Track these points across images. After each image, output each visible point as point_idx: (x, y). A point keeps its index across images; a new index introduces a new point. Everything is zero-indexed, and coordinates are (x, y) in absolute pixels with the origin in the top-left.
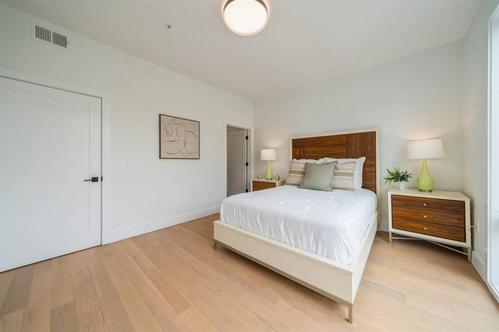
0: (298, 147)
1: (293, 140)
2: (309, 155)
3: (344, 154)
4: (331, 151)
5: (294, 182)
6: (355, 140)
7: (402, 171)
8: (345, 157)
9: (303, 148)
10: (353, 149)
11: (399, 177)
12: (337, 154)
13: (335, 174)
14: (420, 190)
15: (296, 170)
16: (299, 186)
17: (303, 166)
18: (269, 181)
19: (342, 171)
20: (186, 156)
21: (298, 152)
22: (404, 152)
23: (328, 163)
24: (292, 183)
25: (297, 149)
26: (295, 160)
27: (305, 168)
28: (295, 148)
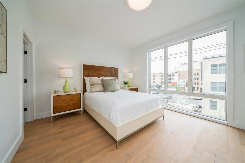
1: (84, 65)
2: (94, 75)
3: (109, 75)
4: (104, 74)
7: (126, 81)
9: (90, 71)
10: (112, 74)
11: (126, 83)
12: (107, 75)
15: (97, 83)
17: (100, 81)
21: (87, 73)
22: (125, 75)
23: (112, 79)
24: (96, 91)
25: (86, 71)
26: (85, 77)
27: (102, 82)
28: (86, 70)
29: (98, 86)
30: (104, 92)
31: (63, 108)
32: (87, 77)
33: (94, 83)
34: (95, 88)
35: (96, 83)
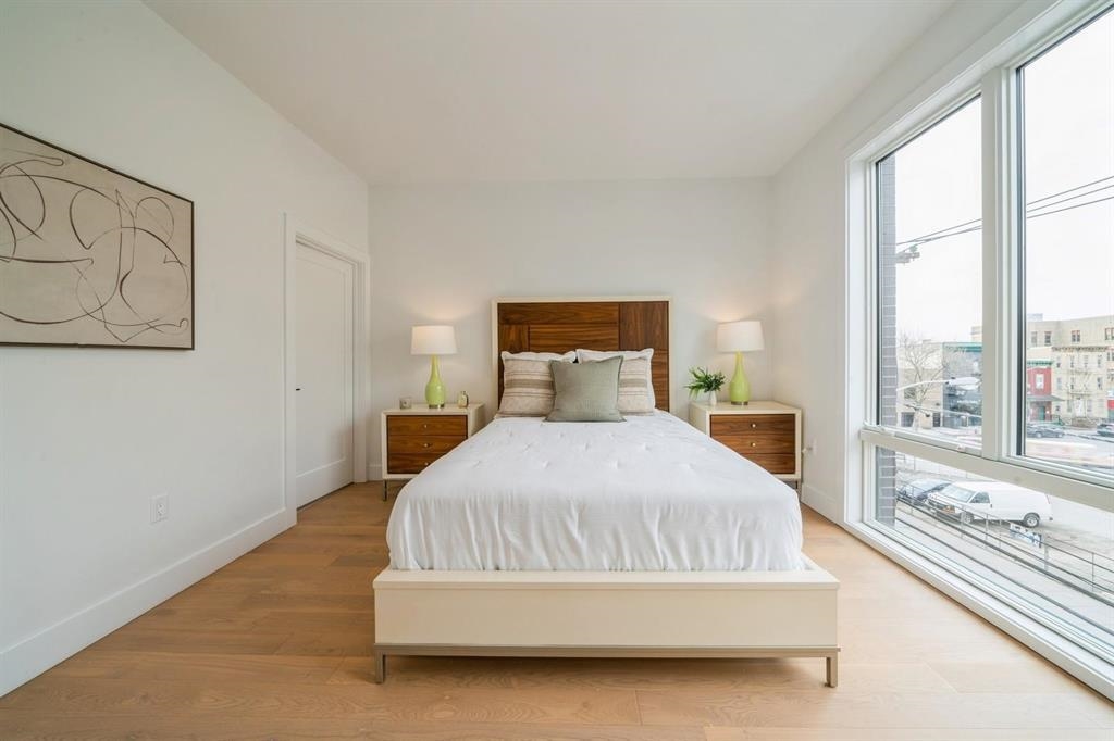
0: (514, 323)
1: (500, 306)
2: (541, 342)
3: (613, 342)
4: (588, 336)
5: (526, 409)
6: (635, 315)
7: (712, 373)
8: (617, 347)
9: (526, 327)
10: (631, 333)
11: (710, 384)
12: (602, 341)
13: (622, 383)
14: (734, 403)
15: (528, 377)
16: (546, 415)
17: (544, 369)
18: (439, 411)
19: (630, 377)
20: (124, 336)
21: (513, 336)
22: (710, 340)
23: (603, 361)
24: (521, 411)
25: (510, 329)
26: (506, 355)
27: (552, 374)
28: (507, 326)
29: (529, 390)
30: (546, 420)
31: (413, 461)
32: (514, 351)
33: (517, 377)
34: (517, 398)
35: (522, 377)
